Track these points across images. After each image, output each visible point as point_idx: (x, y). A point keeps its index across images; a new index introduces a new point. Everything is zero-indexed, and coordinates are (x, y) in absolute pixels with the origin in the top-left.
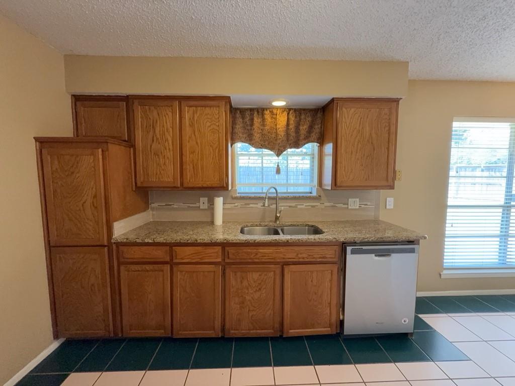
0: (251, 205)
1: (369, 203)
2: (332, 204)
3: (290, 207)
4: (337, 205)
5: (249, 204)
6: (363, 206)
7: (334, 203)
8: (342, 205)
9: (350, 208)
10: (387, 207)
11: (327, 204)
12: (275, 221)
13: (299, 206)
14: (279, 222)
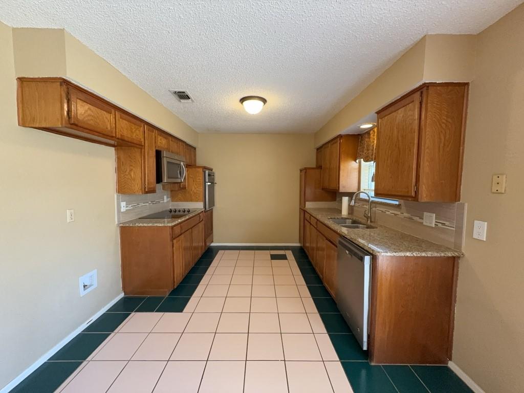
1: (447, 223)
2: (409, 215)
3: (382, 212)
6: (440, 225)
7: (411, 215)
8: (418, 218)
9: (424, 223)
10: (475, 236)
11: (406, 215)
12: (367, 220)
13: (387, 212)
14: (371, 221)
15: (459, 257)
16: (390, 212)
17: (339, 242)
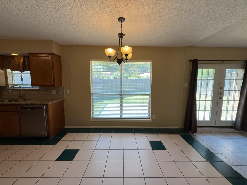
0: (15, 92)
1: (60, 92)
2: (45, 92)
3: (29, 93)
4: (47, 93)
5: (14, 92)
6: (57, 93)
8: (49, 92)
9: (52, 94)
10: (67, 94)
11: (43, 92)
12: (21, 98)
13: (33, 93)
14: (23, 98)
15: (64, 100)
16: (35, 92)
17: (21, 108)
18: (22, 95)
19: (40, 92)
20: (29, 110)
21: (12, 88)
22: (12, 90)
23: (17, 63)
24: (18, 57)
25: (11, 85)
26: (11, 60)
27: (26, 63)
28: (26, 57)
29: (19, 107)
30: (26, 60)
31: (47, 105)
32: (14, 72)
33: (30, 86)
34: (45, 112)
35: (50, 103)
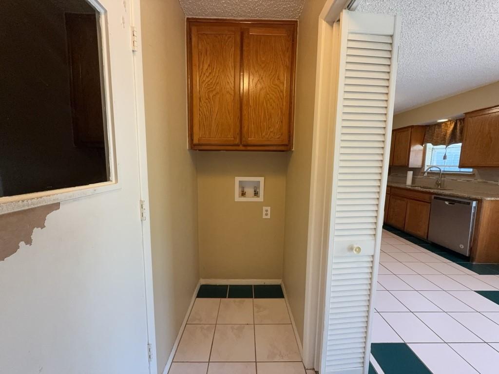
2: (484, 180)
3: (452, 180)
4: (489, 182)
5: (430, 177)
8: (492, 181)
11: (479, 180)
12: (438, 186)
13: (459, 180)
14: (441, 187)
16: (463, 179)
17: (435, 198)
18: (440, 182)
19: (473, 180)
20: (447, 203)
21: (429, 171)
22: (428, 173)
23: (443, 133)
24: (446, 124)
25: (428, 166)
26: (436, 130)
27: (458, 130)
28: (460, 120)
29: (433, 196)
30: (458, 125)
31: (480, 202)
32: (435, 147)
33: (457, 169)
34: (474, 213)
35: (489, 199)
